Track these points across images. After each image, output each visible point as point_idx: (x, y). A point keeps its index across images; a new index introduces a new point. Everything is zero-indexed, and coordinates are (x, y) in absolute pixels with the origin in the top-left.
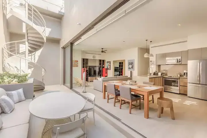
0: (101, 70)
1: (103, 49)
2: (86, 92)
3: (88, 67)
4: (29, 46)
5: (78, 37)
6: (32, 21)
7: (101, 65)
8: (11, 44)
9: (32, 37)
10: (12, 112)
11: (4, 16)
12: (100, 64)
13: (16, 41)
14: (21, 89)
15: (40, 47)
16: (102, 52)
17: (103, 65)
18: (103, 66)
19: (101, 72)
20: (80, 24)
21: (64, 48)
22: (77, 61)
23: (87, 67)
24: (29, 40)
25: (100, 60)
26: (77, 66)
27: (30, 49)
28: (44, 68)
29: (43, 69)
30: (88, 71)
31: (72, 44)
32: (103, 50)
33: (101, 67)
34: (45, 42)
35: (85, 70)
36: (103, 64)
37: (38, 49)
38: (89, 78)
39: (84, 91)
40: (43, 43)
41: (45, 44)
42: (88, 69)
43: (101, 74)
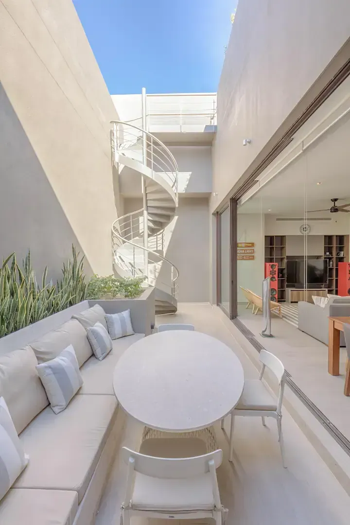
0: (331, 270)
1: (336, 200)
2: (271, 336)
3: (285, 261)
4: (149, 220)
5: (249, 180)
6: (151, 168)
7: (331, 253)
8: (126, 219)
9: (154, 200)
10: (106, 358)
11: (115, 169)
12: (328, 249)
13: (132, 214)
14: (127, 311)
15: (169, 218)
16: (335, 210)
17: (338, 254)
18: (342, 255)
19: (331, 276)
20: (250, 142)
21: (218, 214)
22: (253, 244)
23: (282, 259)
24: (149, 208)
25: (329, 239)
26: (252, 258)
27: (151, 225)
28: (173, 265)
29: (172, 267)
30: (285, 271)
31: (234, 201)
32: (338, 204)
33: (330, 259)
34: (177, 206)
35: (276, 269)
36: (341, 249)
37: (165, 223)
38: (289, 291)
39: (267, 333)
40: (173, 209)
41: (176, 210)
42: (284, 266)
43: (331, 281)
